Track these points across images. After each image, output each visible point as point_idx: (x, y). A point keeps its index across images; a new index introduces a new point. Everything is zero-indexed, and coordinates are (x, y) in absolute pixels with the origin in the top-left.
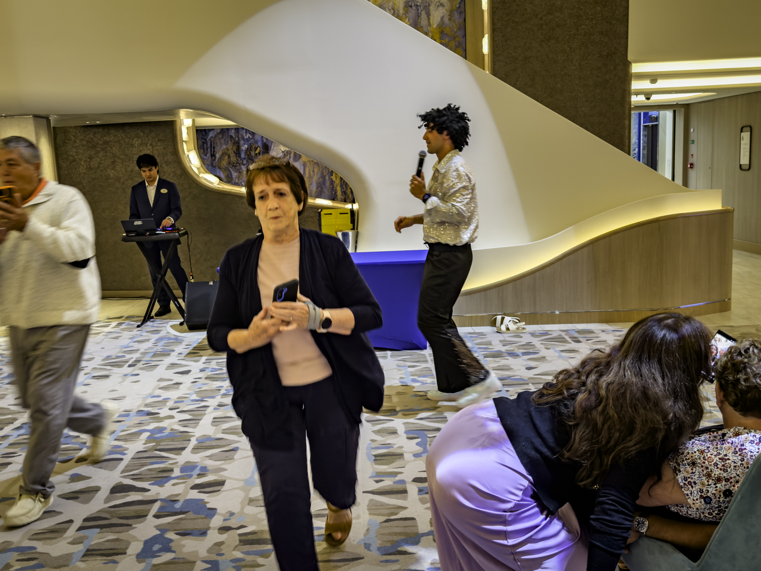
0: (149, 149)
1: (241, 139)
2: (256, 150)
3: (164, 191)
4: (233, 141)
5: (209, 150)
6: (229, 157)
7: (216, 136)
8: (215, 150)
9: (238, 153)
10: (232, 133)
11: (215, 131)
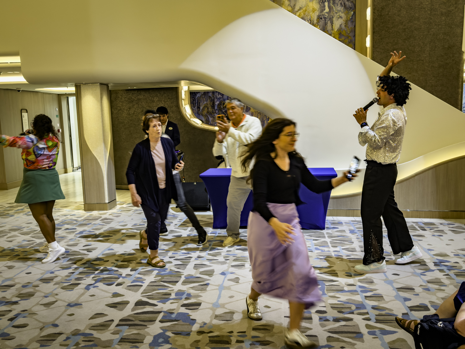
0: (163, 104)
1: (215, 98)
2: (224, 105)
3: (171, 128)
4: (210, 99)
5: (196, 104)
6: (208, 108)
7: (201, 96)
8: (200, 104)
9: (213, 106)
10: (210, 94)
11: (201, 93)
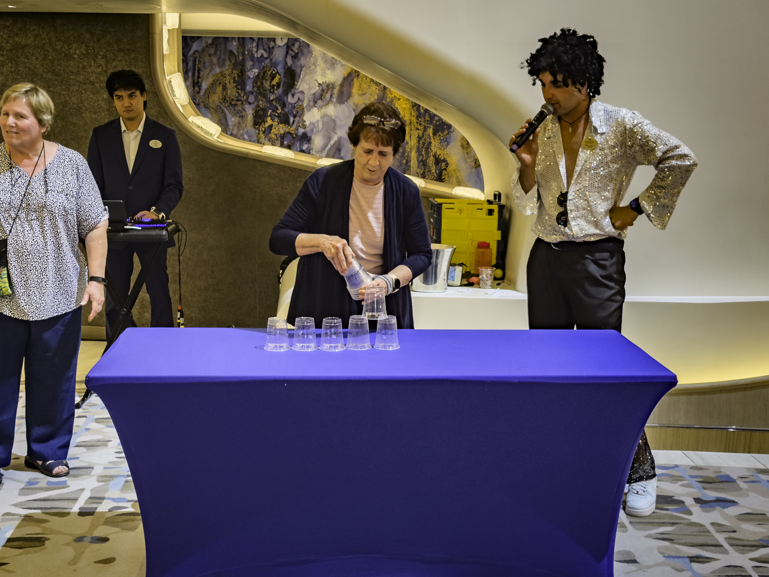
1: (247, 57)
2: (272, 80)
3: (155, 144)
4: (233, 61)
6: (225, 88)
7: (203, 50)
8: (202, 73)
9: (241, 82)
10: (233, 46)
11: (203, 40)
